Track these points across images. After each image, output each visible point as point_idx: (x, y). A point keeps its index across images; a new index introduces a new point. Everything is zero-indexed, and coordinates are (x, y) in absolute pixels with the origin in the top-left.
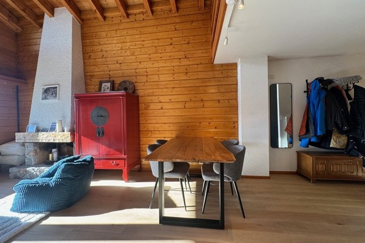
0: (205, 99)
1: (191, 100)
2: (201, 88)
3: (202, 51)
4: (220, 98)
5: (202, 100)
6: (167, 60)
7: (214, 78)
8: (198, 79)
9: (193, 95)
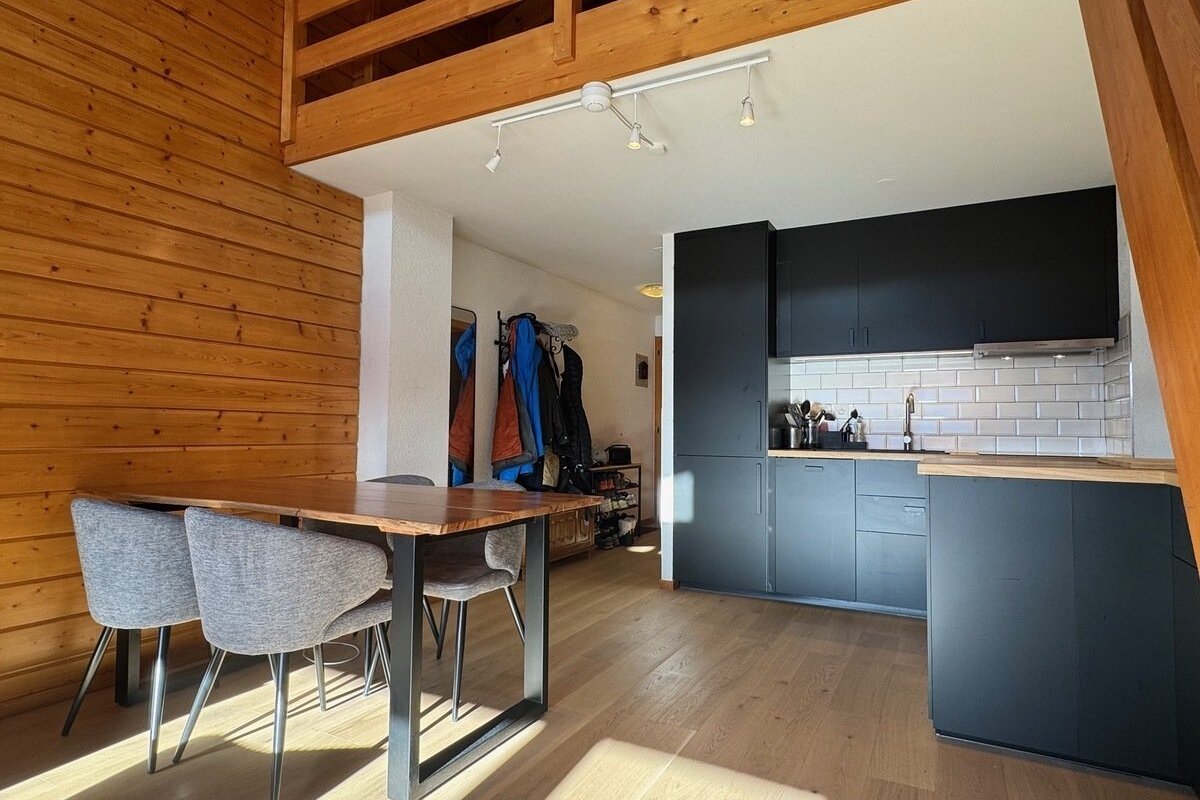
0: (249, 304)
1: (181, 295)
2: (230, 252)
3: (247, 89)
4: (304, 316)
5: (234, 306)
6: (51, 27)
7: (290, 227)
8: (220, 205)
9: (196, 274)
